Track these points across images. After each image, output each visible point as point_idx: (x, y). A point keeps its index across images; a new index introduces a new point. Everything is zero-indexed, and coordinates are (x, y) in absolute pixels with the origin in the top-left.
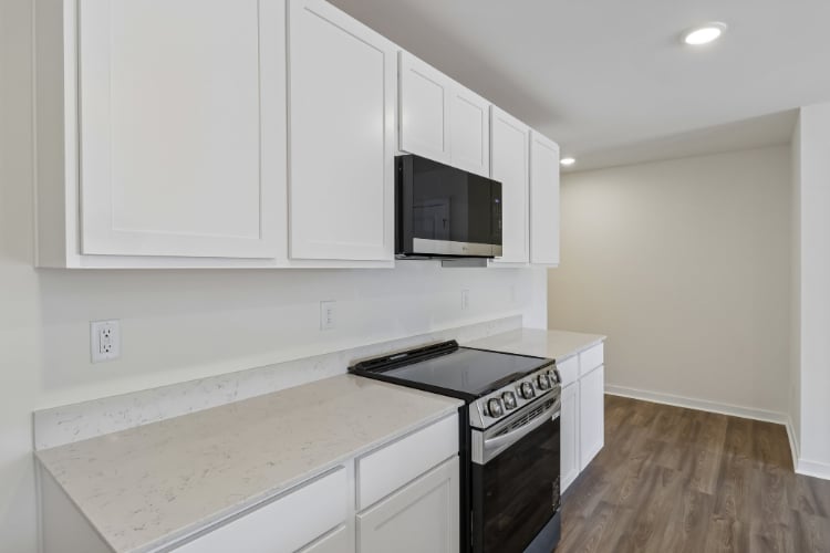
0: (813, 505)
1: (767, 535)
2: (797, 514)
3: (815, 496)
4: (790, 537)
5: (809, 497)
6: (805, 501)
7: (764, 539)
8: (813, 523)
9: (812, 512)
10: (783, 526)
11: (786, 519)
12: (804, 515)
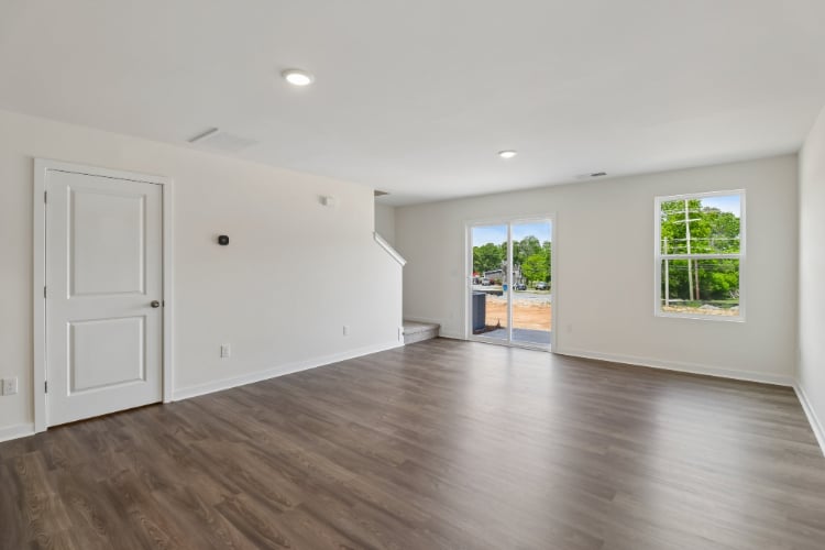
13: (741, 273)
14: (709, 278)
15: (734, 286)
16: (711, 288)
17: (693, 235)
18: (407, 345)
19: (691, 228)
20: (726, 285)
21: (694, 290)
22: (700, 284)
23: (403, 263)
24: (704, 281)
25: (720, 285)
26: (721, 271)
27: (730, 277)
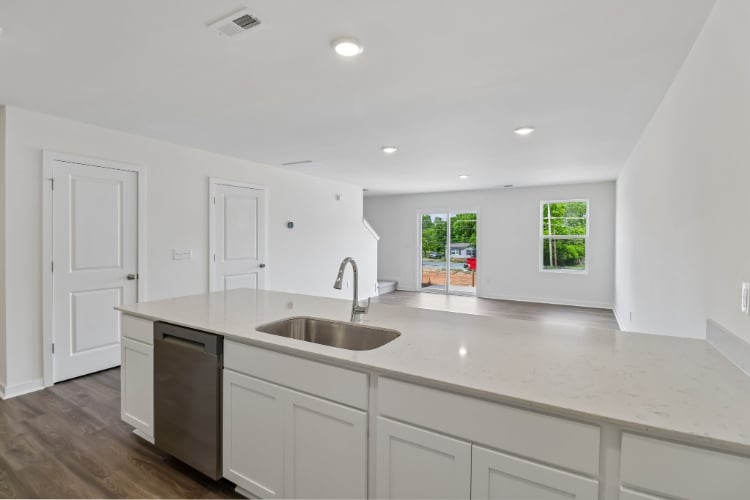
0: (31, 412)
1: (14, 447)
2: (25, 424)
3: (28, 406)
4: (30, 438)
5: (25, 409)
6: (24, 412)
7: (14, 451)
8: (39, 422)
9: (33, 416)
10: (21, 435)
11: (19, 430)
12: (29, 421)
13: (586, 245)
14: (564, 249)
15: (582, 255)
16: (565, 257)
17: (552, 215)
18: (380, 295)
19: (552, 209)
20: (577, 255)
21: (553, 259)
22: (558, 254)
23: (378, 238)
24: (560, 251)
25: (573, 255)
26: (572, 243)
27: (580, 249)
